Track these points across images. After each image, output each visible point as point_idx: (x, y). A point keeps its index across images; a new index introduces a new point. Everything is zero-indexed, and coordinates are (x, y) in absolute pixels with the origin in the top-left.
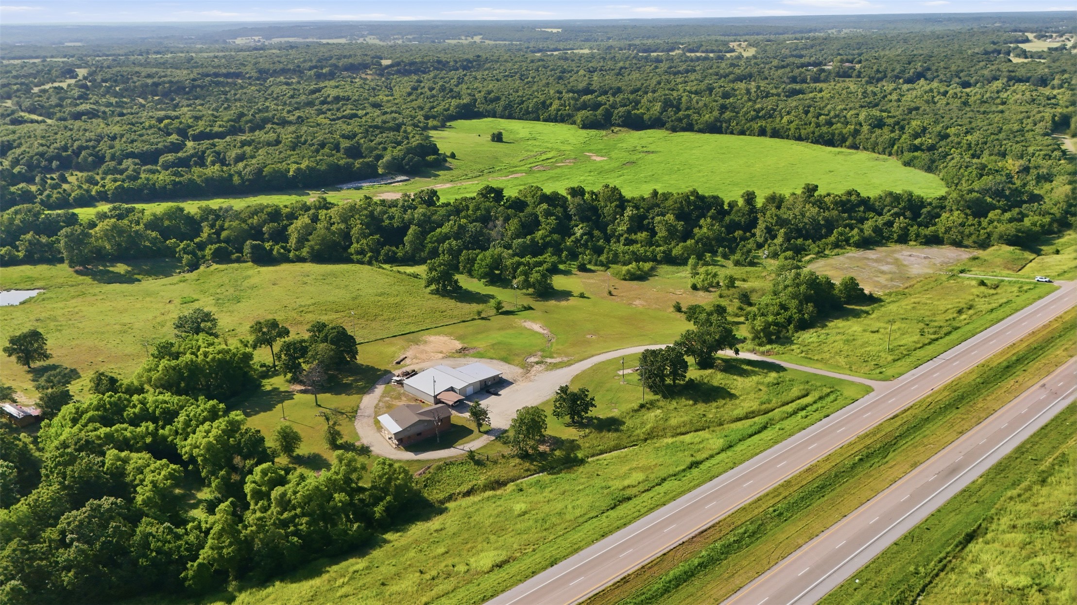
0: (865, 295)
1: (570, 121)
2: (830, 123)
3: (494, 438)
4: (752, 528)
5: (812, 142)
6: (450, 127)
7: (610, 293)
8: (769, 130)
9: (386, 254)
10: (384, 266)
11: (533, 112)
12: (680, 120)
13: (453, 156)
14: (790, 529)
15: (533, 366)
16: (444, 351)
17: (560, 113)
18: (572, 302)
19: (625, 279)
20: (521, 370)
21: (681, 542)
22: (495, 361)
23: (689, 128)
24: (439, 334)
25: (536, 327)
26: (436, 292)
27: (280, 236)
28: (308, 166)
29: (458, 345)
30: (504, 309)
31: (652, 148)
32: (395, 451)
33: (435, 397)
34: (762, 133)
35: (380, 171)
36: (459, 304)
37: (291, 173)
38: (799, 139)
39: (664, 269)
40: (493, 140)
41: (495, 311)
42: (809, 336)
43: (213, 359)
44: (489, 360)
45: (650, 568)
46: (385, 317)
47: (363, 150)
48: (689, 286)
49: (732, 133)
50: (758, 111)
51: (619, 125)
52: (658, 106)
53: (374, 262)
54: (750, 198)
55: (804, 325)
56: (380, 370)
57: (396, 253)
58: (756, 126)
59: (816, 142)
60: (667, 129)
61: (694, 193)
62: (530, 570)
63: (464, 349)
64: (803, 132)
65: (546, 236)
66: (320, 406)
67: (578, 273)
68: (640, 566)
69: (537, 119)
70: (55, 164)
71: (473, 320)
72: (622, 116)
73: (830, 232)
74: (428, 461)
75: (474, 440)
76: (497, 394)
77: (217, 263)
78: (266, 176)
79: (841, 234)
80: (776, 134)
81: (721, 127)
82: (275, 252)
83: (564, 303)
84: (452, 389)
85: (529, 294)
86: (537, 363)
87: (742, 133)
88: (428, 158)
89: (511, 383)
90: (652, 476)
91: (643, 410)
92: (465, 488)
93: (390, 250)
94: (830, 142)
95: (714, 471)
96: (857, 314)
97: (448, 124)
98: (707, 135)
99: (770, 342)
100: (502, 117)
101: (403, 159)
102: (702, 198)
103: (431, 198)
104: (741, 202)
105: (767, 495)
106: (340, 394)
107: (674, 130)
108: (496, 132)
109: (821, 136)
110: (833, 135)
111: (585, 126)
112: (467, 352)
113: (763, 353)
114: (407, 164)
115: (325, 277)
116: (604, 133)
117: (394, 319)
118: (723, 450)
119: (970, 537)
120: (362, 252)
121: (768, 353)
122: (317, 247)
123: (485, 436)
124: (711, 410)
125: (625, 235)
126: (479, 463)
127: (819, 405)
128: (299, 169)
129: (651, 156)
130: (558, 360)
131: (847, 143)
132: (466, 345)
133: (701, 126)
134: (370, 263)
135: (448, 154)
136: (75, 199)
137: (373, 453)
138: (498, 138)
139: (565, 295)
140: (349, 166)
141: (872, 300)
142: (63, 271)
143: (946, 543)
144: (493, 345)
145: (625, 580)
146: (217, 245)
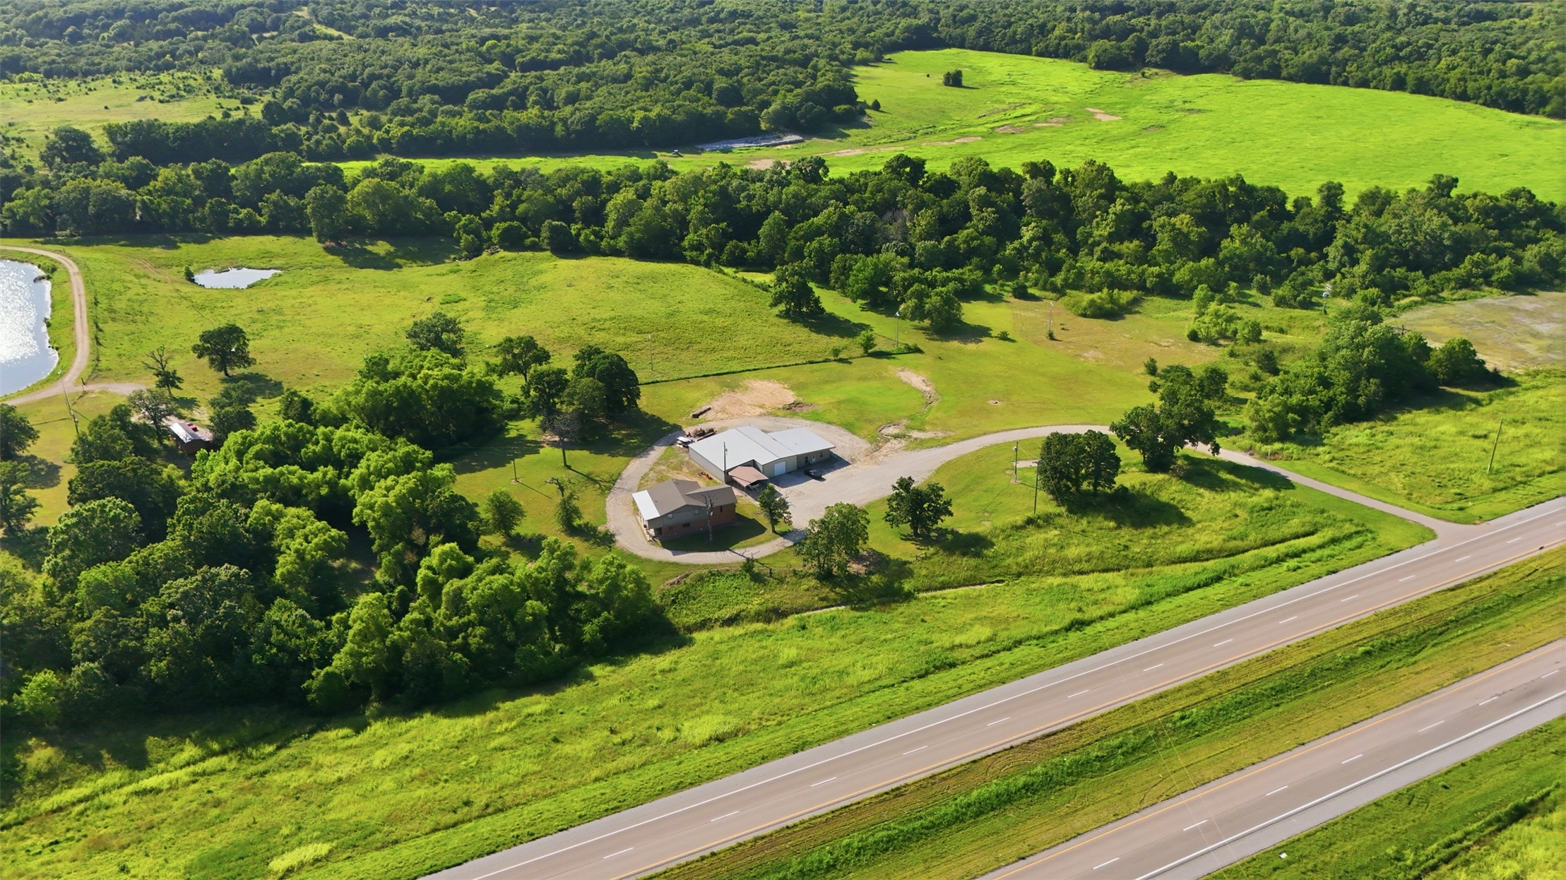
0: (1487, 371)
1: (1079, 56)
2: (1523, 72)
3: (791, 543)
4: (1133, 740)
5: (1484, 104)
6: (890, 61)
7: (1051, 337)
8: (1410, 80)
9: (732, 253)
10: (726, 270)
11: (1021, 41)
12: (1259, 59)
13: (876, 106)
14: (1200, 751)
15: (887, 441)
16: (767, 405)
17: (1063, 43)
18: (986, 345)
19: (1084, 315)
20: (868, 446)
21: (1008, 746)
22: (833, 428)
23: (1274, 73)
24: (769, 378)
25: (916, 380)
26: (785, 315)
27: (595, 216)
28: (659, 115)
29: (790, 397)
30: (876, 349)
31: (1200, 104)
32: (648, 545)
33: (726, 472)
34: (1399, 84)
35: (763, 126)
36: (814, 336)
37: (635, 124)
38: (1463, 97)
39: (1156, 303)
40: (947, 83)
41: (861, 351)
42: (1356, 435)
43: (435, 386)
44: (825, 425)
45: (944, 779)
46: (703, 346)
47: (744, 93)
48: (1186, 333)
49: (1345, 83)
50: (1399, 48)
51: (1156, 66)
52: (1226, 36)
53: (713, 264)
54: (1332, 194)
55: (1352, 415)
56: (666, 424)
57: (744, 251)
58: (1388, 71)
59: (1492, 103)
60: (1235, 74)
61: (1239, 181)
62: (761, 754)
63: (796, 404)
64: (1471, 86)
65: (973, 239)
66: (569, 467)
67: (1013, 300)
68: (929, 774)
69: (1027, 52)
70: (337, 97)
71: (826, 361)
72: (1163, 50)
73: (1456, 263)
74: (688, 565)
75: (762, 543)
76: (820, 478)
77: (506, 249)
78: (600, 126)
79: (1476, 264)
80: (1422, 88)
81: (1328, 73)
82: (582, 238)
83: (971, 346)
84: (753, 464)
85: (922, 329)
86: (896, 437)
87: (1364, 84)
88: (837, 109)
89: (848, 464)
90: (1003, 635)
91: (1031, 527)
92: (727, 613)
93: (736, 247)
94: (1516, 104)
95: (1105, 640)
96: (1457, 404)
97: (887, 57)
98: (1303, 87)
99: (1284, 437)
100: (973, 48)
101: (798, 109)
102: (1248, 190)
103: (814, 171)
104: (1316, 201)
105: (1180, 690)
106: (602, 453)
107: (1247, 75)
108: (952, 70)
109: (1502, 94)
110: (1525, 92)
111: (1100, 66)
112: (798, 409)
113: (1265, 456)
114: (803, 116)
115: (640, 279)
116: (1128, 76)
117: (713, 350)
118: (1134, 607)
119: (1520, 813)
120: (699, 247)
121: (1274, 455)
122: (637, 235)
123: (780, 539)
124: (1140, 541)
125: (1104, 244)
126: (757, 578)
127: (1327, 552)
128: (646, 118)
129: (1193, 118)
130: (930, 435)
131: (1548, 108)
132: (801, 399)
133: (1292, 71)
134: (707, 264)
135: (870, 103)
136: (350, 148)
137: (617, 545)
138: (954, 80)
139: (980, 333)
140: (720, 116)
141: (1497, 381)
142: (310, 247)
143: (1473, 816)
144: (840, 403)
145: (898, 792)
146: (506, 225)
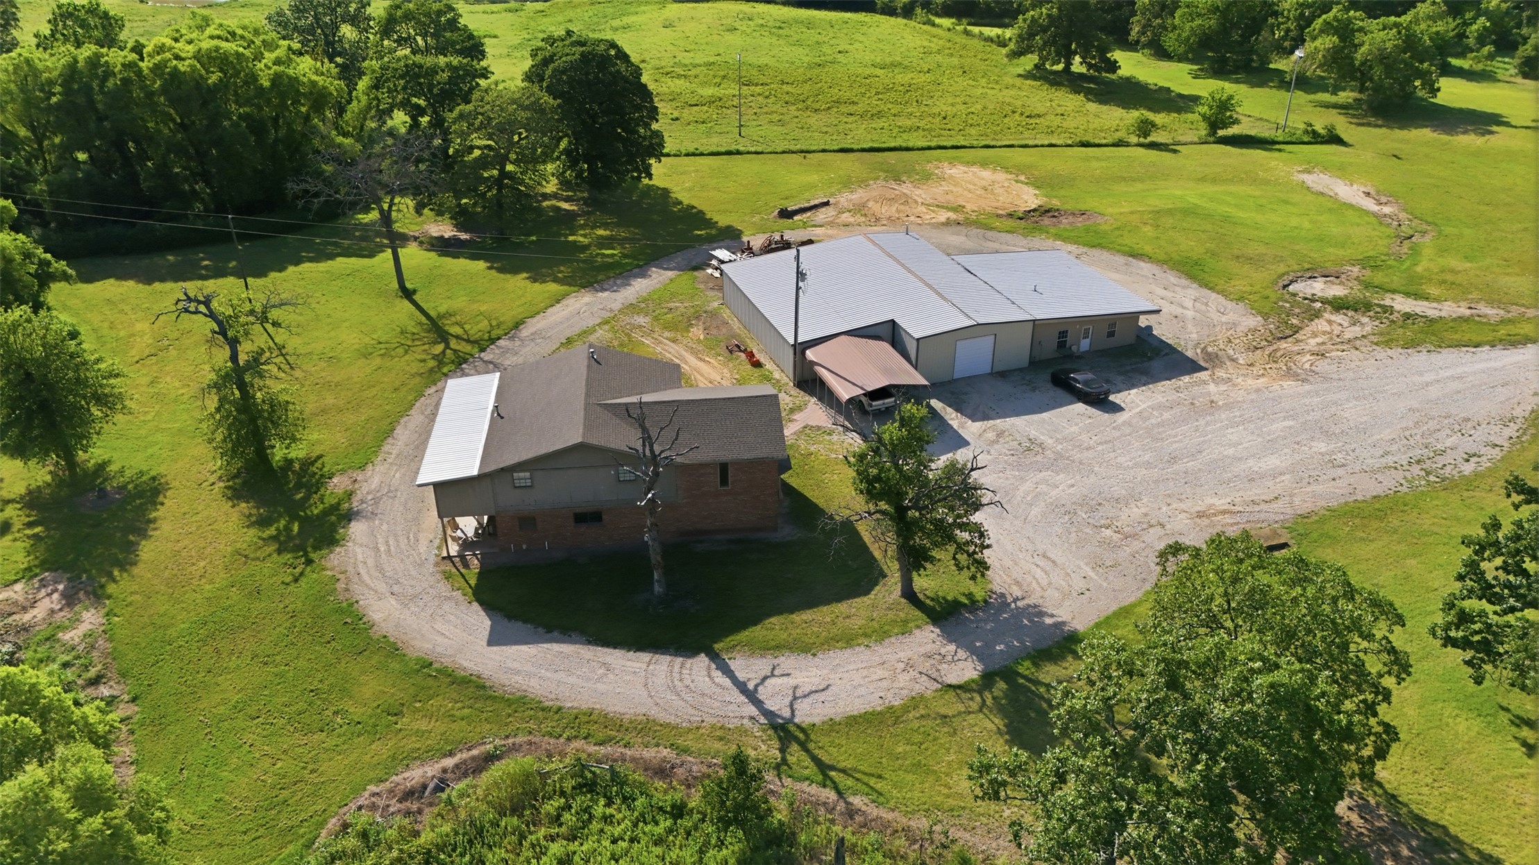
3: (967, 670)
10: (938, 21)
15: (1317, 315)
16: (969, 207)
18: (1501, 139)
20: (1254, 321)
22: (1145, 267)
24: (984, 164)
25: (1349, 192)
26: (1039, 74)
29: (1030, 198)
32: (428, 579)
33: (800, 349)
36: (1093, 107)
41: (1203, 131)
44: (1120, 260)
46: (859, 108)
56: (709, 224)
63: (1044, 211)
66: (408, 294)
67: (1519, 80)
71: (1119, 144)
75: (848, 640)
76: (1100, 401)
83: (1467, 138)
84: (890, 333)
85: (1335, 106)
86: (1339, 305)
89: (1192, 367)
106: (514, 271)
112: (1046, 221)
117: (879, 115)
123: (928, 637)
130: (1449, 309)
132: (1055, 203)
134: (907, 14)
137: (335, 559)
144: (1158, 213)
